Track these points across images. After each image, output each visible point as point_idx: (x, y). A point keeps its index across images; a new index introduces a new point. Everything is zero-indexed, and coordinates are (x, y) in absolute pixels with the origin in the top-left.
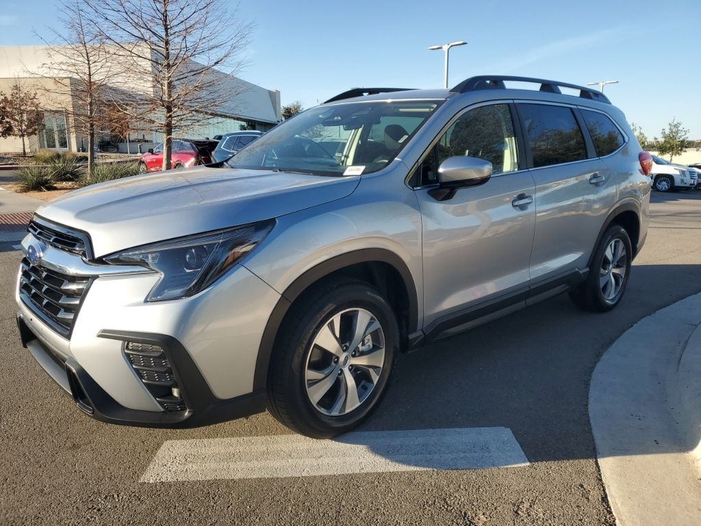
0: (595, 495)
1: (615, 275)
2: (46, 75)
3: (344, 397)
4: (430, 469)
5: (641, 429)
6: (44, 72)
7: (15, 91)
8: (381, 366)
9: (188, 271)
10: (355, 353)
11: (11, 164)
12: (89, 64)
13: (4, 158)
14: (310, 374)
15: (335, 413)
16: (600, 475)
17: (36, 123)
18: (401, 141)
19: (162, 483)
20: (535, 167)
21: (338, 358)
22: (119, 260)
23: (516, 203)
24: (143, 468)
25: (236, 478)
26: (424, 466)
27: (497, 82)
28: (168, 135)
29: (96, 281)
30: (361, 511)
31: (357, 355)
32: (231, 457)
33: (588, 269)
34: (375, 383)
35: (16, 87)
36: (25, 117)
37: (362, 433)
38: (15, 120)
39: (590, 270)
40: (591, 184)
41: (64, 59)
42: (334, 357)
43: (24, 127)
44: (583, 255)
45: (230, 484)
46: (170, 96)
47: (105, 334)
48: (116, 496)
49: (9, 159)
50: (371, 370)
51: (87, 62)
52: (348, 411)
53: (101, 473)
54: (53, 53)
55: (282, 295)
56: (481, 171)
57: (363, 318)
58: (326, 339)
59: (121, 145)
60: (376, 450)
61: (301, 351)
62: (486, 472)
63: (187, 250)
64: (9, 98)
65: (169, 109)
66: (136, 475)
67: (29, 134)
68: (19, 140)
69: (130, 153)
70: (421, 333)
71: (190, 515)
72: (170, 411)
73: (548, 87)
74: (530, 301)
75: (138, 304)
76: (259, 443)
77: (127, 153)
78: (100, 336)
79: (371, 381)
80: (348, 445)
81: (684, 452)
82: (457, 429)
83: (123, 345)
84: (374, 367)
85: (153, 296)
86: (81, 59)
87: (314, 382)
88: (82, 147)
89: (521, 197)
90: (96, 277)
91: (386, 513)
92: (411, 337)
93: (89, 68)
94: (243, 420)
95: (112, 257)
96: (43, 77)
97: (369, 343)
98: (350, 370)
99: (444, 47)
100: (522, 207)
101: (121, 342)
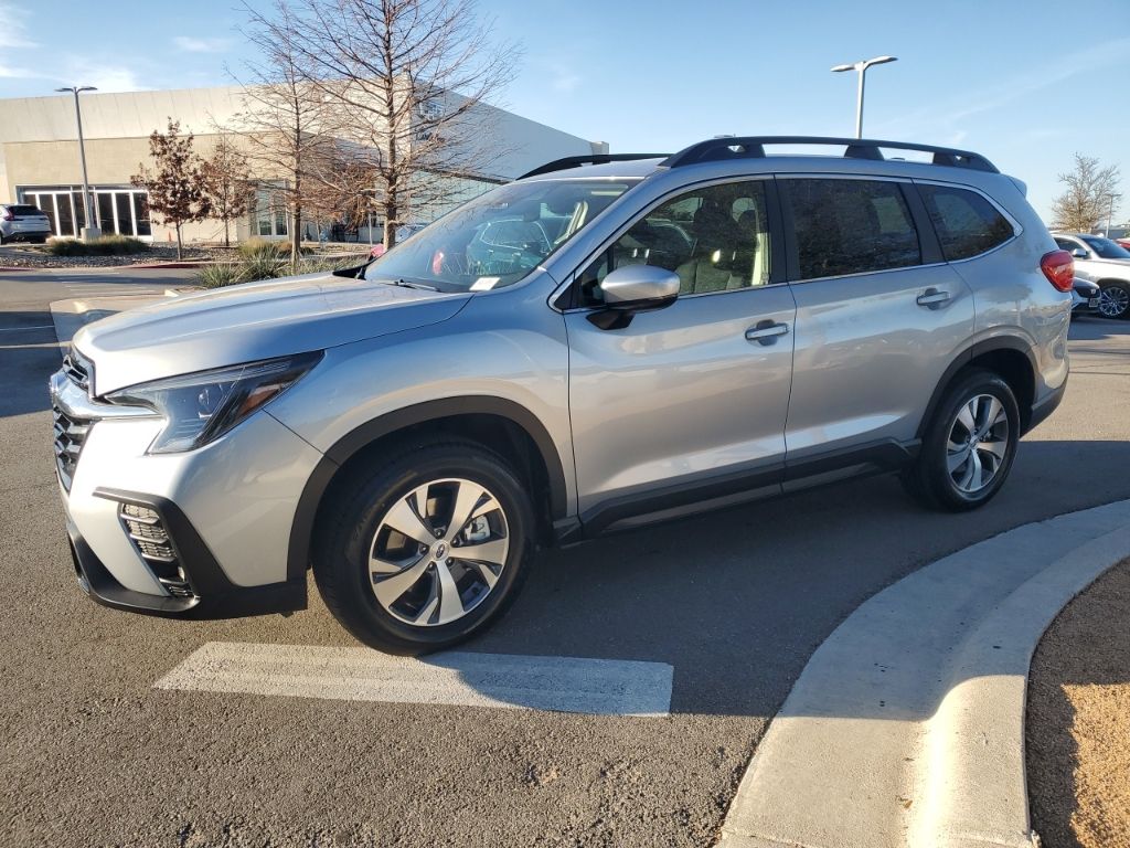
0: (732, 762)
1: (982, 454)
2: (239, 131)
3: (436, 601)
4: (523, 708)
5: (874, 684)
6: (238, 126)
7: (220, 154)
8: (503, 563)
9: (201, 416)
10: (458, 542)
11: (205, 260)
12: (298, 114)
13: (199, 251)
14: (376, 565)
15: (422, 621)
16: (760, 739)
17: (245, 199)
18: (557, 243)
19: (177, 691)
20: (803, 278)
21: (428, 547)
22: (125, 398)
23: (753, 335)
24: (164, 673)
25: (267, 694)
26: (516, 703)
27: (752, 147)
28: (389, 219)
29: (97, 426)
30: (399, 749)
31: (461, 543)
32: (278, 669)
33: (919, 441)
34: (492, 586)
35: (221, 148)
36: (232, 190)
37: (463, 654)
38: (218, 194)
39: (923, 444)
40: (919, 304)
41: (265, 108)
42: (420, 546)
43: (228, 205)
44: (904, 418)
45: (255, 700)
46: (393, 161)
47: (100, 494)
48: (116, 700)
49: (206, 251)
50: (483, 568)
51: (295, 110)
52: (442, 621)
53: (113, 673)
54: (248, 98)
55: (326, 454)
56: (663, 288)
57: (469, 494)
58: (403, 519)
59: (362, 231)
60: (468, 678)
61: (360, 533)
62: (598, 721)
63: (200, 389)
64: (211, 163)
65: (392, 181)
66: (153, 678)
67: (235, 216)
68: (221, 223)
69: (374, 243)
70: (576, 520)
71: (189, 731)
72: (176, 597)
73: (862, 150)
74: (788, 486)
75: (139, 457)
76: (320, 655)
77: (368, 242)
78: (95, 494)
79: (484, 582)
80: (434, 668)
81: (914, 721)
82: (597, 661)
83: (119, 506)
84: (489, 565)
85: (157, 446)
86: (288, 106)
87: (382, 577)
88: (308, 234)
89: (767, 324)
90: (98, 419)
91: (430, 755)
92: (557, 525)
93: (298, 120)
94: (279, 617)
95: (115, 395)
96: (235, 133)
97: (484, 529)
98: (448, 565)
99: (856, 66)
100: (767, 342)
101: (117, 503)
